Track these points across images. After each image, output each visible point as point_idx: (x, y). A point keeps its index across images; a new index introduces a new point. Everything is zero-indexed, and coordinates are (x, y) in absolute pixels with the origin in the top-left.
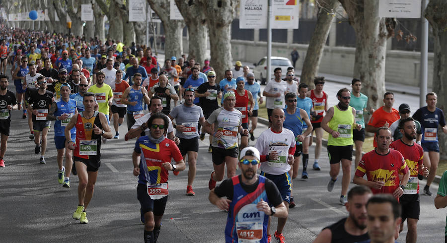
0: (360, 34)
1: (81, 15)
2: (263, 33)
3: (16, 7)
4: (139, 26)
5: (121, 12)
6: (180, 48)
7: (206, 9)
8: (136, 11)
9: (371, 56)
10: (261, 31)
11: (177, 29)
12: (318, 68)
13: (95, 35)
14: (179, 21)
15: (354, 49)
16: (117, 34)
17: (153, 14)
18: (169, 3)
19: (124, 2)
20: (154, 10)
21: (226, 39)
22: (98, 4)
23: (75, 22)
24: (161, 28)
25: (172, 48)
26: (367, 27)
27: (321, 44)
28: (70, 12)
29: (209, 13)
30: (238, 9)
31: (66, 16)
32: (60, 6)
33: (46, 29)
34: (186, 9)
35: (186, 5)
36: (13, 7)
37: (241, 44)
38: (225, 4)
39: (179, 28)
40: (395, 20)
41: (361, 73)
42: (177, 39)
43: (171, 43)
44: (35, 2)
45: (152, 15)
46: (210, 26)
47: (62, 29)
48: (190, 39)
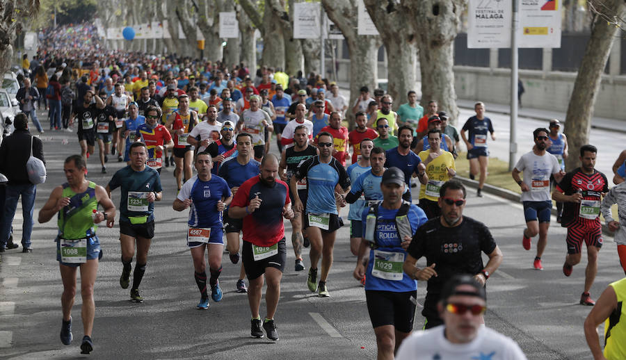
1: (218, 29)
2: (505, 56)
3: (119, 18)
4: (310, 46)
5: (282, 24)
6: (373, 80)
7: (415, 18)
8: (304, 22)
10: (501, 51)
11: (369, 50)
12: (592, 109)
13: (241, 60)
14: (372, 37)
16: (276, 58)
17: (331, 26)
18: (356, 9)
19: (286, 8)
20: (333, 21)
21: (446, 64)
22: (247, 13)
23: (210, 39)
24: (344, 48)
25: (361, 79)
27: (596, 72)
28: (202, 24)
29: (419, 23)
30: (465, 17)
31: (196, 31)
32: (186, 16)
33: (166, 50)
34: (383, 18)
35: (383, 12)
36: (113, 18)
37: (470, 72)
38: (445, 9)
39: (372, 48)
42: (368, 65)
43: (359, 72)
44: (147, 8)
45: (329, 28)
46: (421, 44)
47: (189, 51)
48: (389, 66)
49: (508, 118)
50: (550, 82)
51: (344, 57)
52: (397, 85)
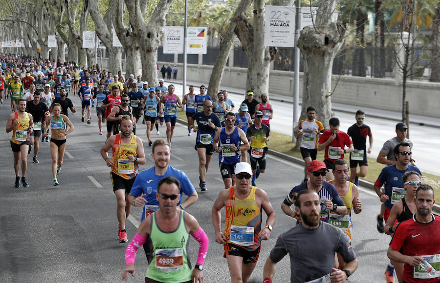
0: (250, 58)
1: (47, 43)
2: (181, 57)
4: (90, 51)
5: (77, 41)
6: (120, 68)
7: (139, 39)
8: (88, 41)
9: (258, 74)
10: (179, 55)
12: (220, 82)
14: (119, 47)
15: (247, 69)
16: (74, 57)
18: (112, 35)
19: (79, 35)
20: (101, 40)
21: (153, 61)
22: (61, 36)
23: (43, 48)
24: (106, 53)
26: (256, 53)
27: (222, 65)
28: (40, 41)
29: (141, 42)
30: (162, 39)
31: (37, 44)
32: (32, 37)
34: (124, 39)
35: (124, 36)
38: (153, 35)
39: (119, 53)
40: (276, 48)
41: (251, 87)
42: (117, 60)
43: (113, 64)
44: (14, 33)
45: (99, 43)
46: (142, 51)
47: (33, 54)
48: (127, 61)
49: (182, 86)
50: (202, 70)
51: (106, 57)
52: (131, 70)
